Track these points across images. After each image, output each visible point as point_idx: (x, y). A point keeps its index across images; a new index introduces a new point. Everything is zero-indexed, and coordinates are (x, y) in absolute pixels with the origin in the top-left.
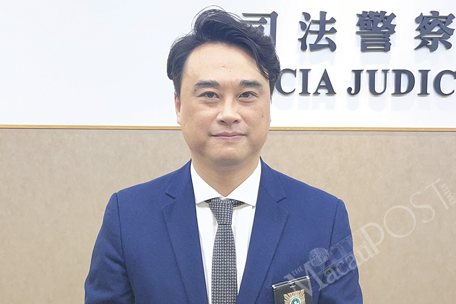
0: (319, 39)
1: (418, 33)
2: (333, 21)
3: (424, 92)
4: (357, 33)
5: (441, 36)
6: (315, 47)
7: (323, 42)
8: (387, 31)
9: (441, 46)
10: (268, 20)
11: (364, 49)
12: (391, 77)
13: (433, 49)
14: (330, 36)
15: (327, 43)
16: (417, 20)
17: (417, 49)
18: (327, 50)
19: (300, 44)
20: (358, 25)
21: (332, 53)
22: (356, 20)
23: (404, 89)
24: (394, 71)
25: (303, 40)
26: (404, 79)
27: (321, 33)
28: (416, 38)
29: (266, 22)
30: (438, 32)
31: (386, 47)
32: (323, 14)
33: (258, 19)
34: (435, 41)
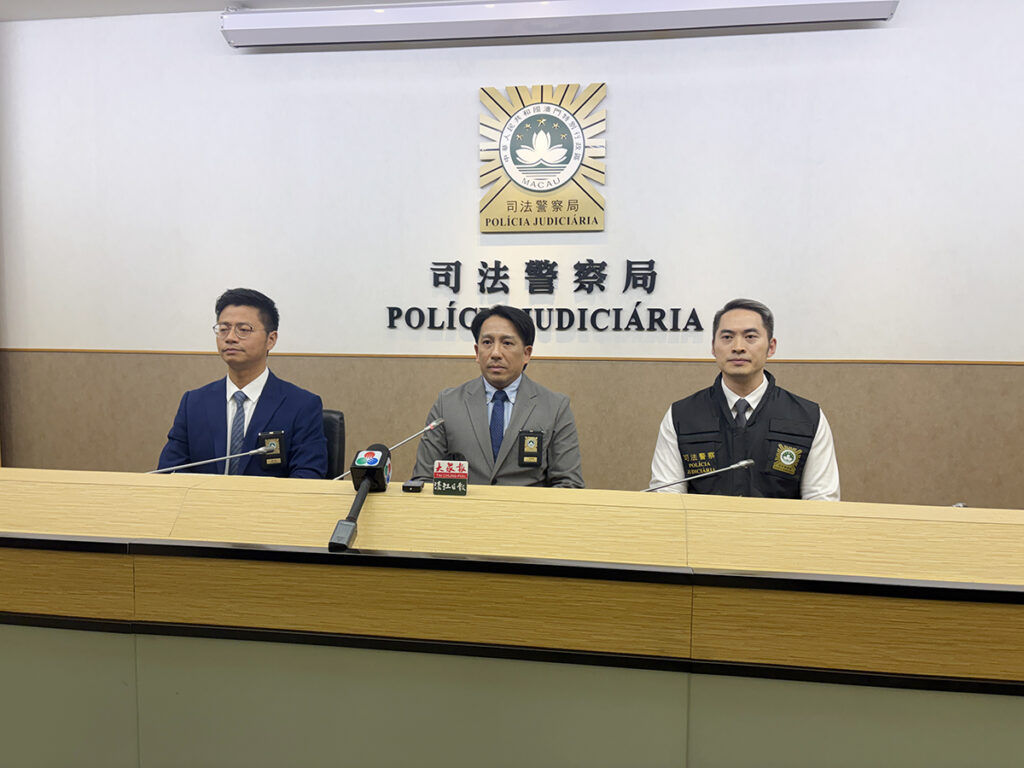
0: (494, 283)
1: (577, 278)
2: (505, 268)
3: (582, 328)
4: (526, 278)
5: (596, 280)
6: (492, 290)
7: (499, 286)
8: (550, 276)
9: (596, 288)
10: (453, 267)
11: (532, 291)
12: (555, 315)
13: (590, 291)
14: (504, 281)
15: (500, 286)
16: (576, 267)
17: (575, 291)
18: (502, 292)
19: (478, 287)
20: (526, 271)
21: (506, 296)
22: (525, 267)
23: (565, 325)
24: (558, 310)
25: (482, 285)
26: (566, 316)
27: (496, 278)
28: (575, 282)
29: (451, 270)
30: (594, 277)
31: (550, 290)
32: (497, 263)
33: (444, 267)
34: (591, 284)
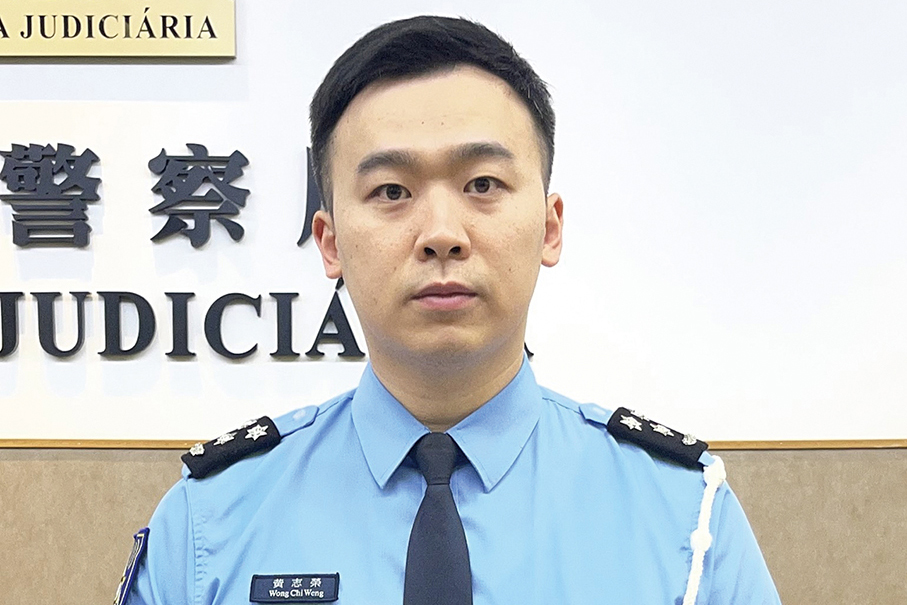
1: (160, 199)
3: (179, 350)
4: (5, 199)
5: (217, 208)
8: (79, 193)
9: (218, 233)
11: (23, 239)
12: (96, 311)
13: (199, 239)
16: (153, 165)
17: (157, 239)
23: (128, 340)
24: (105, 297)
26: (129, 316)
28: (155, 211)
30: (208, 198)
31: (80, 236)
34: (203, 220)
